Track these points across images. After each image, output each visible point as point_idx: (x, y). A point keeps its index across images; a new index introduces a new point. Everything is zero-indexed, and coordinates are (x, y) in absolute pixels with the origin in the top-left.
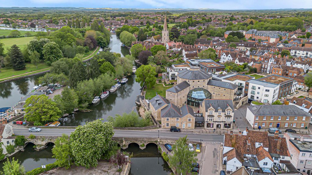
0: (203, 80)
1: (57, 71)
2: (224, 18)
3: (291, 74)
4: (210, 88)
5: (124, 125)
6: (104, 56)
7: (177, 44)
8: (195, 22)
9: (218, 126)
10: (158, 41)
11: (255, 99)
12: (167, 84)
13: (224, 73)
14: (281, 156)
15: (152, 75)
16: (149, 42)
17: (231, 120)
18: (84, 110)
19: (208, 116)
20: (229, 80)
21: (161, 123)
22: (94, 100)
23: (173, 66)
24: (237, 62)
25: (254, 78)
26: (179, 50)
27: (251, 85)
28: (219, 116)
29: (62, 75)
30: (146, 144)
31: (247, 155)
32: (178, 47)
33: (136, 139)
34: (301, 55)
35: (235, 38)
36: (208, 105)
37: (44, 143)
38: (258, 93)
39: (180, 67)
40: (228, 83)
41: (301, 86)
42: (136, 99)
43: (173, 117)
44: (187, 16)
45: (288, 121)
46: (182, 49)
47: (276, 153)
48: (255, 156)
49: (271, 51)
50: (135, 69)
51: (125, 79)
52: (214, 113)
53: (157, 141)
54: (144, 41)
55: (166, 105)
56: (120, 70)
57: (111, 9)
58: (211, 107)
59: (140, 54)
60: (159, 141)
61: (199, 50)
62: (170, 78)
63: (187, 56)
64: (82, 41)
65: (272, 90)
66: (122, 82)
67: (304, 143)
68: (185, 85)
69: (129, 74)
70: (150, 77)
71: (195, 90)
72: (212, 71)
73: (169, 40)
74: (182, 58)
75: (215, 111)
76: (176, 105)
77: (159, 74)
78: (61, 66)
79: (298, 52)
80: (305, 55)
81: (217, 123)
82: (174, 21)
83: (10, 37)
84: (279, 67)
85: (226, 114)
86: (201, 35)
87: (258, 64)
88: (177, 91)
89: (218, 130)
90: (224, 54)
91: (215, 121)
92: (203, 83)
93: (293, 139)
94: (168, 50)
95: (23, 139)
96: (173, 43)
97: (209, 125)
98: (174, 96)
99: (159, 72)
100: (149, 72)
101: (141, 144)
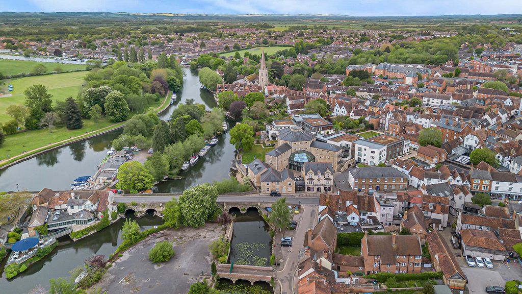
0: (305, 142)
1: (133, 132)
2: (353, 35)
3: (409, 132)
4: (313, 151)
5: (224, 191)
6: (187, 111)
7: (279, 88)
8: (307, 47)
9: (318, 189)
10: (254, 82)
11: (362, 161)
12: (267, 145)
13: (331, 132)
14: (369, 213)
15: (249, 136)
16: (242, 85)
17: (331, 183)
18: (174, 177)
19: (308, 179)
20: (335, 141)
21: (260, 188)
22: (184, 165)
23: (273, 123)
24: (352, 116)
25: (363, 138)
26: (282, 96)
27: (357, 146)
28: (319, 179)
29: (140, 136)
30: (246, 209)
31: (339, 212)
32: (281, 93)
33: (237, 203)
34: (435, 104)
35: (356, 80)
36: (308, 168)
37: (145, 210)
38: (365, 155)
39: (283, 125)
40: (332, 145)
41: (416, 146)
42: (231, 163)
43: (273, 181)
44: (297, 32)
45: (386, 183)
46: (285, 97)
47: (365, 210)
48: (345, 213)
49: (400, 99)
50: (226, 125)
51: (215, 140)
52: (314, 177)
53: (258, 205)
54: (234, 83)
55: (266, 169)
56: (208, 128)
57: (173, 15)
58: (311, 171)
59: (231, 105)
60: (259, 204)
61: (308, 99)
62: (270, 139)
63: (292, 107)
64: (148, 86)
65: (377, 151)
66: (211, 144)
67: (388, 200)
68: (286, 147)
69: (219, 133)
70: (247, 138)
71: (297, 152)
72: (318, 130)
73: (268, 82)
74: (285, 109)
75: (315, 175)
76: (276, 169)
77: (257, 133)
78: (137, 126)
79: (431, 100)
80: (440, 104)
81: (317, 187)
82: (276, 43)
83: (31, 75)
84: (396, 124)
85: (326, 177)
86: (314, 71)
87: (375, 119)
88: (278, 155)
89: (319, 194)
90: (338, 105)
91: (315, 184)
92: (305, 145)
93: (378, 197)
94: (267, 96)
95: (124, 206)
96: (274, 87)
97: (309, 189)
98: (274, 161)
99: (257, 130)
100: (245, 132)
101: (242, 208)
